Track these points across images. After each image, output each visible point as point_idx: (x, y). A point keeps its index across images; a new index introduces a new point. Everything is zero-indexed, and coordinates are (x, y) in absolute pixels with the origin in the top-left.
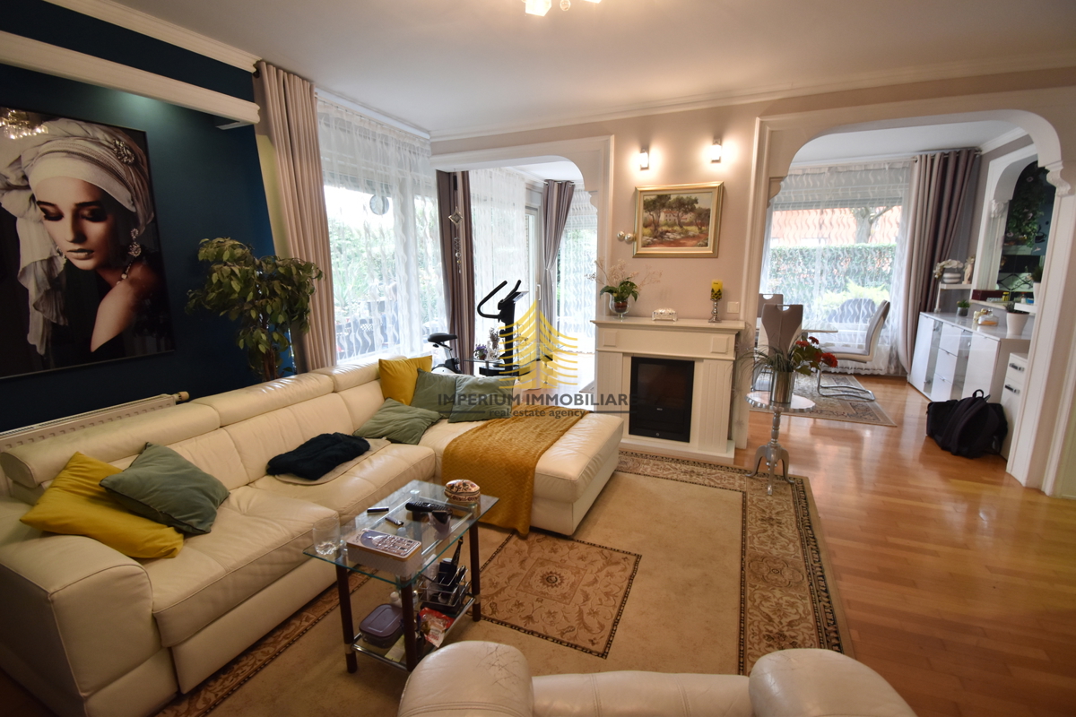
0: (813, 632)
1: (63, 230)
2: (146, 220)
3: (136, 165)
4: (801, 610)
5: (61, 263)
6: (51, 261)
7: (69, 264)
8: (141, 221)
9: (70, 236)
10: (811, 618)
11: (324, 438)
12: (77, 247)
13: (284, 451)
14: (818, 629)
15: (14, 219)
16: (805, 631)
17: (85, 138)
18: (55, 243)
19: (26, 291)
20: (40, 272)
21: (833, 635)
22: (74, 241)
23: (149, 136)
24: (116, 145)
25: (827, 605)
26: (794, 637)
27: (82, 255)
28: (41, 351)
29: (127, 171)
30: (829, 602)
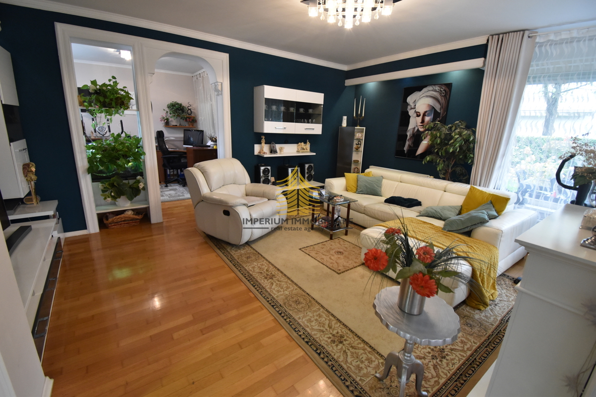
0: (264, 286)
1: (419, 119)
2: (443, 115)
3: (445, 96)
4: (274, 291)
5: (416, 129)
6: (414, 128)
7: (418, 130)
8: (441, 115)
9: (420, 121)
10: (269, 290)
11: (417, 200)
12: (421, 124)
13: (403, 197)
14: (264, 288)
15: (410, 117)
16: (267, 285)
17: (432, 91)
18: (417, 123)
19: (407, 136)
20: (411, 131)
21: (258, 289)
22: (421, 123)
23: (453, 85)
24: (441, 91)
25: (268, 300)
26: (268, 280)
27: (422, 127)
28: (406, 152)
29: (442, 99)
30: (268, 301)
